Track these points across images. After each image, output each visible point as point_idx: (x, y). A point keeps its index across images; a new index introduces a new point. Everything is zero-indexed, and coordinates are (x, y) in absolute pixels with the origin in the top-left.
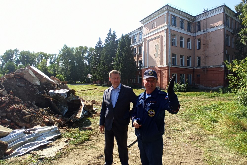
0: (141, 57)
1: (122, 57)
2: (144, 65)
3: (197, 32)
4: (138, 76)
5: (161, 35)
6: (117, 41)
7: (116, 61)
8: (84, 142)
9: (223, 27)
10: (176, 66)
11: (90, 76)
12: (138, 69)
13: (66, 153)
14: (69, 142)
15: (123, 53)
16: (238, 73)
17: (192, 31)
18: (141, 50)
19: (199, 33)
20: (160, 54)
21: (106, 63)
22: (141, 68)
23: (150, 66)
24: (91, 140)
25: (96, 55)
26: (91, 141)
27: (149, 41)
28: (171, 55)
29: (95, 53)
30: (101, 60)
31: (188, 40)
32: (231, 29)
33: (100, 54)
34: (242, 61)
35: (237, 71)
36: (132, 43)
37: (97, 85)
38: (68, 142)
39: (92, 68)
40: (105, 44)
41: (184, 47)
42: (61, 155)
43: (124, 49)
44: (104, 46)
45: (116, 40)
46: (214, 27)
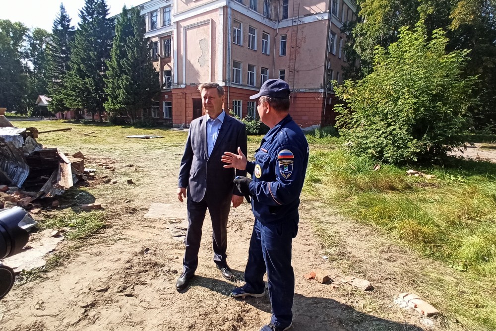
0: (169, 62)
1: (128, 59)
2: (176, 81)
3: (281, 20)
4: (164, 103)
5: (212, 20)
6: (112, 20)
7: (113, 68)
8: (97, 232)
9: (326, 17)
10: (241, 85)
11: (44, 100)
12: (164, 88)
13: (69, 255)
14: (64, 237)
15: (129, 50)
16: (350, 103)
17: (273, 17)
18: (168, 47)
19: (284, 24)
20: (210, 60)
21: (87, 70)
22: (169, 86)
23: (188, 84)
24: (111, 227)
25: (56, 49)
26: (112, 229)
27: (186, 29)
28: (231, 63)
29: (54, 45)
30: (73, 62)
31: (265, 37)
32: (340, 22)
33: (68, 49)
34: (360, 81)
35: (349, 99)
36: (147, 30)
37: (66, 121)
38: (62, 237)
39: (50, 82)
40: (81, 23)
41: (255, 49)
42: (61, 261)
43: (129, 42)
44: (78, 29)
45: (107, 17)
46: (312, 14)
